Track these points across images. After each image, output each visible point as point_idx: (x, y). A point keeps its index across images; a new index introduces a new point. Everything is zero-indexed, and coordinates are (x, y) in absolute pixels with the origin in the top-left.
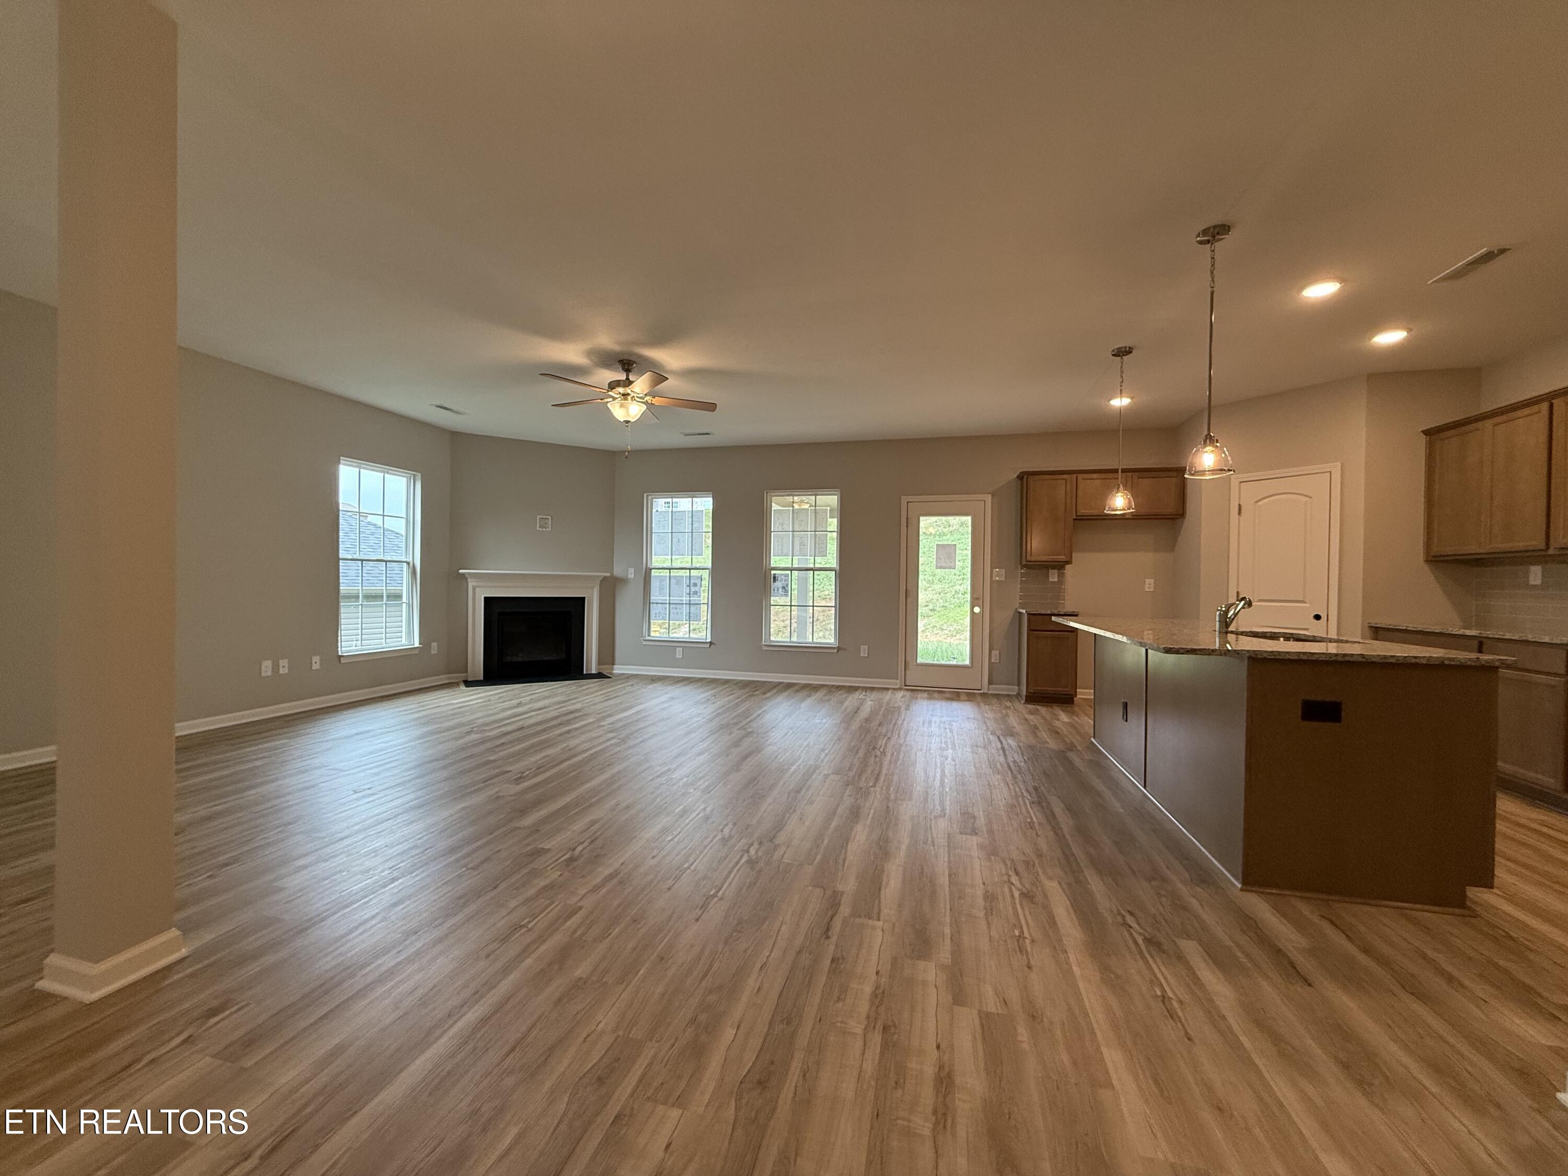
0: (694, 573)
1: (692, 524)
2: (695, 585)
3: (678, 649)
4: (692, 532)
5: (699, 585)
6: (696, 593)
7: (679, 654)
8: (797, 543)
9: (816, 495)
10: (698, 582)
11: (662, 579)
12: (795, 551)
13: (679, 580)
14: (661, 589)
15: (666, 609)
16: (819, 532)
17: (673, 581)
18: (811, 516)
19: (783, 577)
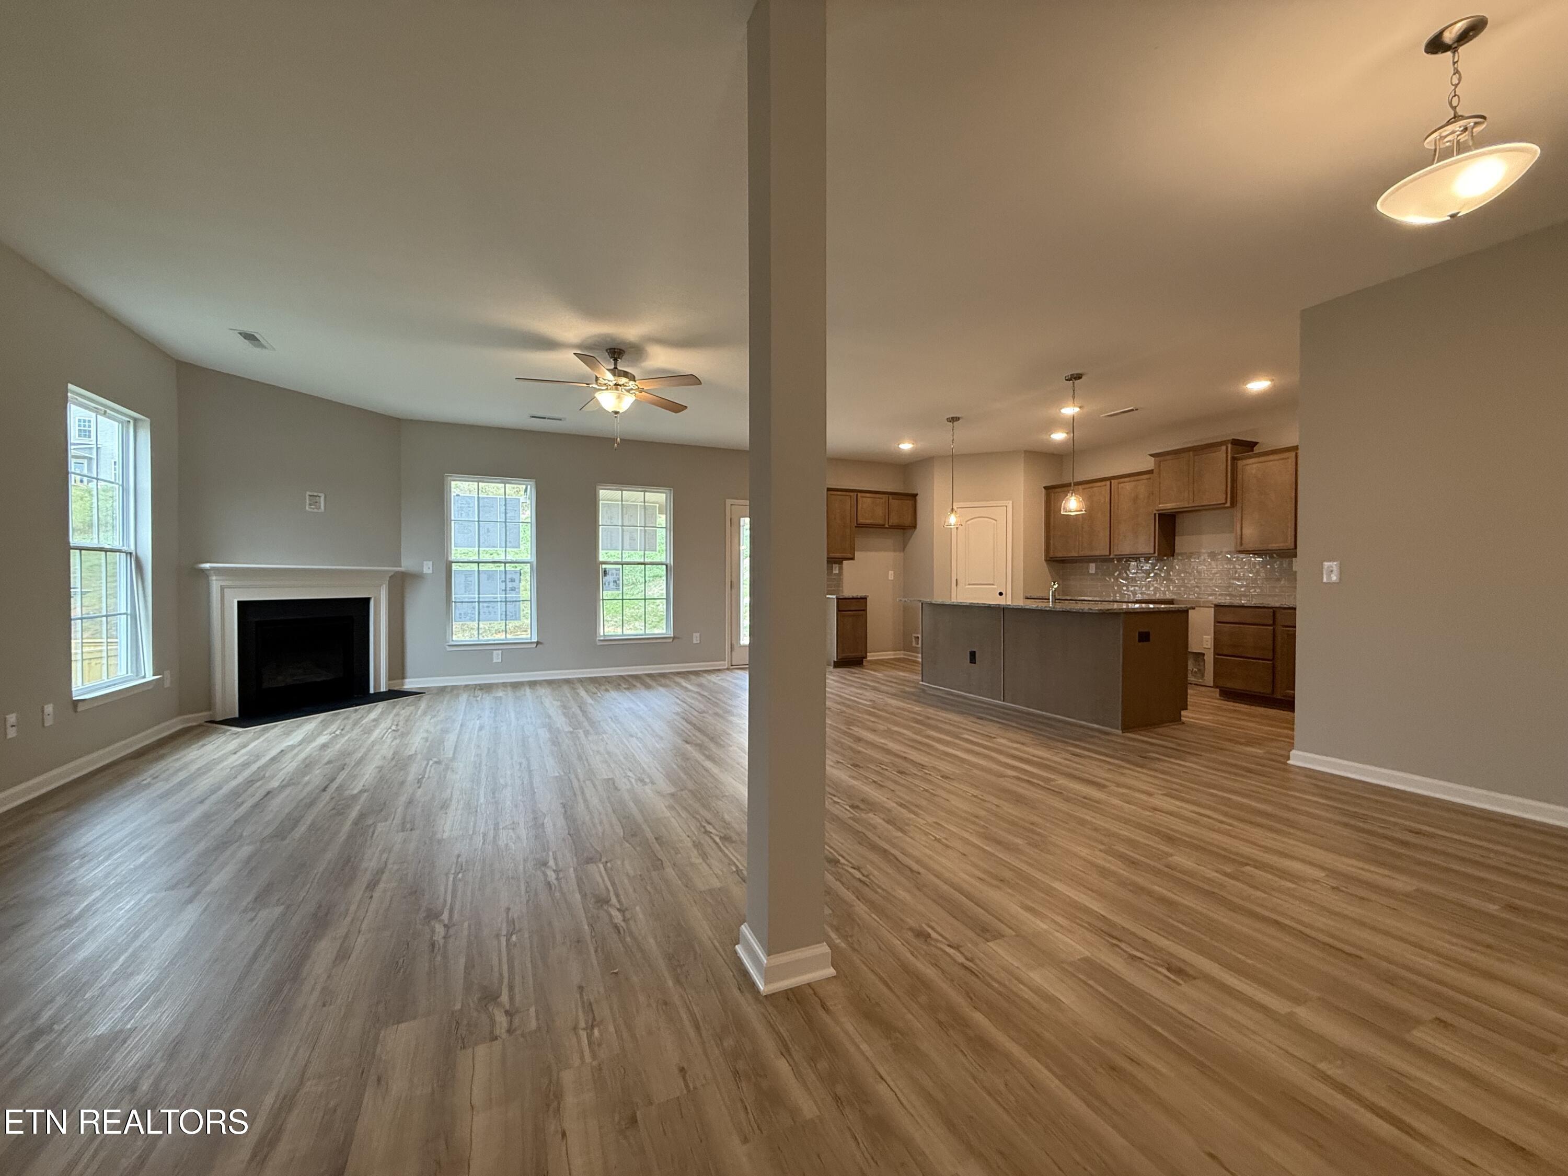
0: (509, 567)
1: (506, 513)
2: (512, 580)
3: (495, 652)
4: (505, 522)
5: (517, 581)
6: (513, 589)
7: (497, 657)
8: (627, 538)
9: (645, 492)
10: (516, 577)
11: (469, 574)
12: (625, 545)
13: (491, 575)
14: (467, 586)
15: (474, 608)
16: (648, 528)
17: (483, 576)
18: (640, 512)
19: (614, 572)
